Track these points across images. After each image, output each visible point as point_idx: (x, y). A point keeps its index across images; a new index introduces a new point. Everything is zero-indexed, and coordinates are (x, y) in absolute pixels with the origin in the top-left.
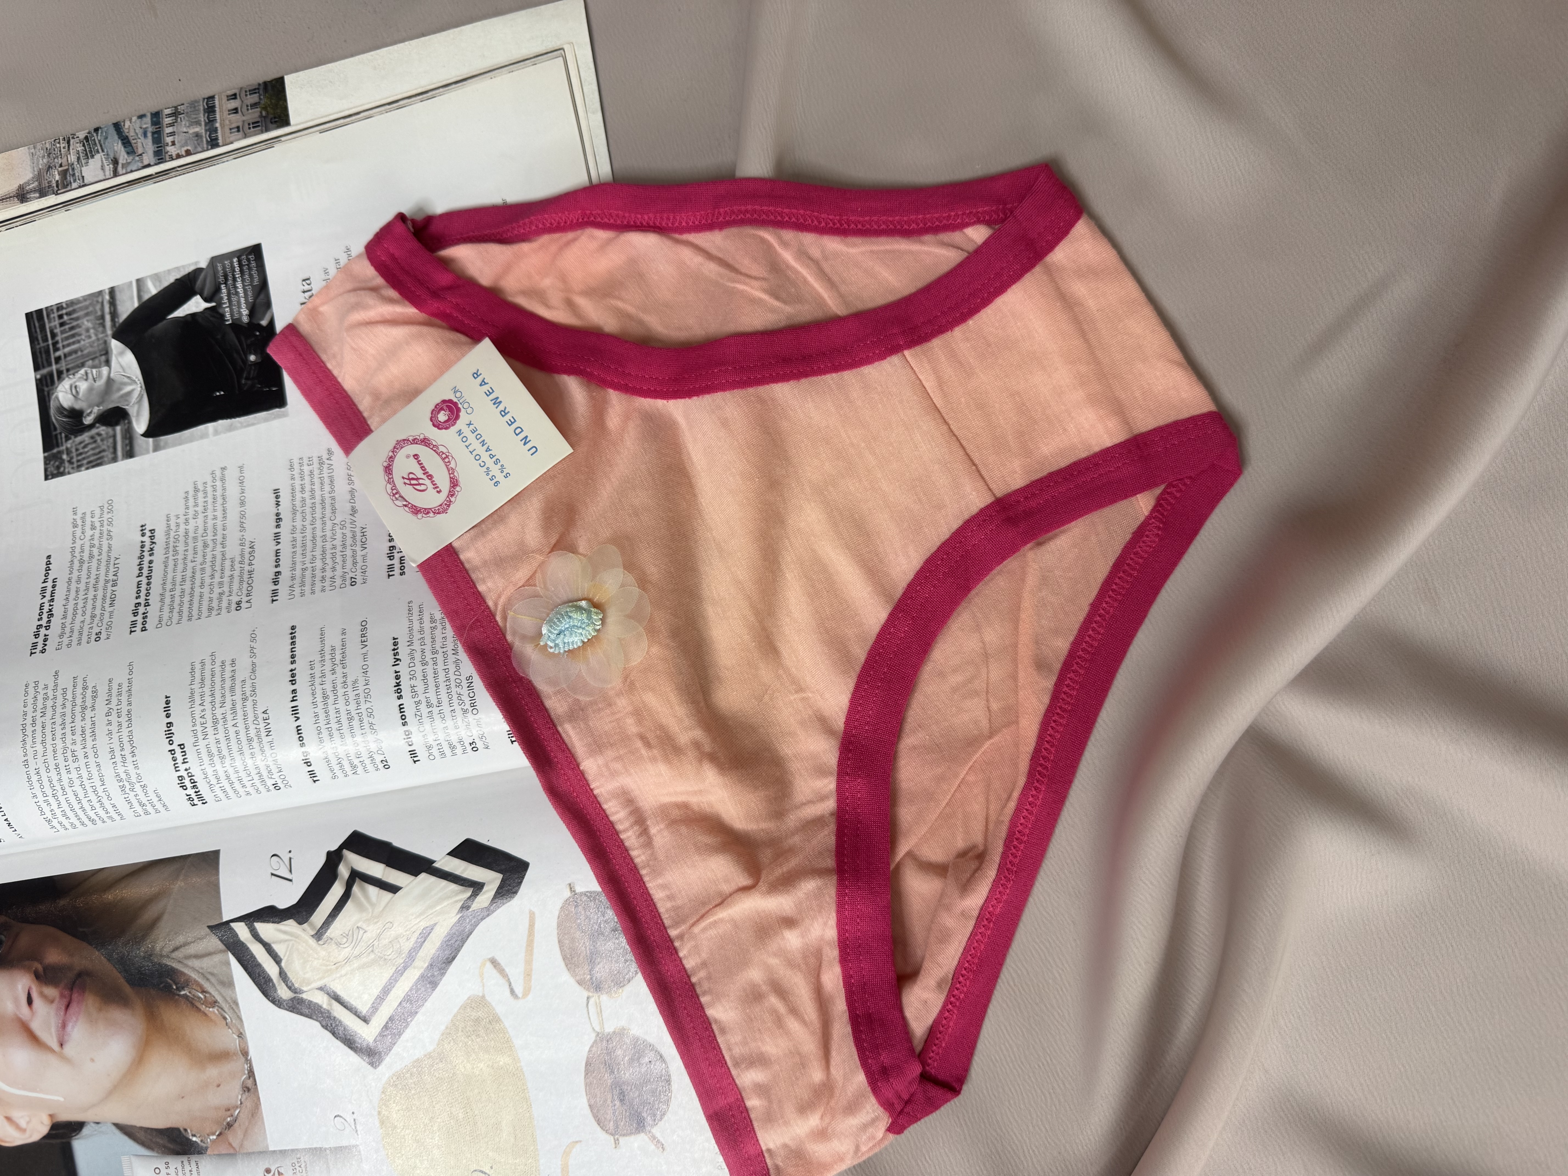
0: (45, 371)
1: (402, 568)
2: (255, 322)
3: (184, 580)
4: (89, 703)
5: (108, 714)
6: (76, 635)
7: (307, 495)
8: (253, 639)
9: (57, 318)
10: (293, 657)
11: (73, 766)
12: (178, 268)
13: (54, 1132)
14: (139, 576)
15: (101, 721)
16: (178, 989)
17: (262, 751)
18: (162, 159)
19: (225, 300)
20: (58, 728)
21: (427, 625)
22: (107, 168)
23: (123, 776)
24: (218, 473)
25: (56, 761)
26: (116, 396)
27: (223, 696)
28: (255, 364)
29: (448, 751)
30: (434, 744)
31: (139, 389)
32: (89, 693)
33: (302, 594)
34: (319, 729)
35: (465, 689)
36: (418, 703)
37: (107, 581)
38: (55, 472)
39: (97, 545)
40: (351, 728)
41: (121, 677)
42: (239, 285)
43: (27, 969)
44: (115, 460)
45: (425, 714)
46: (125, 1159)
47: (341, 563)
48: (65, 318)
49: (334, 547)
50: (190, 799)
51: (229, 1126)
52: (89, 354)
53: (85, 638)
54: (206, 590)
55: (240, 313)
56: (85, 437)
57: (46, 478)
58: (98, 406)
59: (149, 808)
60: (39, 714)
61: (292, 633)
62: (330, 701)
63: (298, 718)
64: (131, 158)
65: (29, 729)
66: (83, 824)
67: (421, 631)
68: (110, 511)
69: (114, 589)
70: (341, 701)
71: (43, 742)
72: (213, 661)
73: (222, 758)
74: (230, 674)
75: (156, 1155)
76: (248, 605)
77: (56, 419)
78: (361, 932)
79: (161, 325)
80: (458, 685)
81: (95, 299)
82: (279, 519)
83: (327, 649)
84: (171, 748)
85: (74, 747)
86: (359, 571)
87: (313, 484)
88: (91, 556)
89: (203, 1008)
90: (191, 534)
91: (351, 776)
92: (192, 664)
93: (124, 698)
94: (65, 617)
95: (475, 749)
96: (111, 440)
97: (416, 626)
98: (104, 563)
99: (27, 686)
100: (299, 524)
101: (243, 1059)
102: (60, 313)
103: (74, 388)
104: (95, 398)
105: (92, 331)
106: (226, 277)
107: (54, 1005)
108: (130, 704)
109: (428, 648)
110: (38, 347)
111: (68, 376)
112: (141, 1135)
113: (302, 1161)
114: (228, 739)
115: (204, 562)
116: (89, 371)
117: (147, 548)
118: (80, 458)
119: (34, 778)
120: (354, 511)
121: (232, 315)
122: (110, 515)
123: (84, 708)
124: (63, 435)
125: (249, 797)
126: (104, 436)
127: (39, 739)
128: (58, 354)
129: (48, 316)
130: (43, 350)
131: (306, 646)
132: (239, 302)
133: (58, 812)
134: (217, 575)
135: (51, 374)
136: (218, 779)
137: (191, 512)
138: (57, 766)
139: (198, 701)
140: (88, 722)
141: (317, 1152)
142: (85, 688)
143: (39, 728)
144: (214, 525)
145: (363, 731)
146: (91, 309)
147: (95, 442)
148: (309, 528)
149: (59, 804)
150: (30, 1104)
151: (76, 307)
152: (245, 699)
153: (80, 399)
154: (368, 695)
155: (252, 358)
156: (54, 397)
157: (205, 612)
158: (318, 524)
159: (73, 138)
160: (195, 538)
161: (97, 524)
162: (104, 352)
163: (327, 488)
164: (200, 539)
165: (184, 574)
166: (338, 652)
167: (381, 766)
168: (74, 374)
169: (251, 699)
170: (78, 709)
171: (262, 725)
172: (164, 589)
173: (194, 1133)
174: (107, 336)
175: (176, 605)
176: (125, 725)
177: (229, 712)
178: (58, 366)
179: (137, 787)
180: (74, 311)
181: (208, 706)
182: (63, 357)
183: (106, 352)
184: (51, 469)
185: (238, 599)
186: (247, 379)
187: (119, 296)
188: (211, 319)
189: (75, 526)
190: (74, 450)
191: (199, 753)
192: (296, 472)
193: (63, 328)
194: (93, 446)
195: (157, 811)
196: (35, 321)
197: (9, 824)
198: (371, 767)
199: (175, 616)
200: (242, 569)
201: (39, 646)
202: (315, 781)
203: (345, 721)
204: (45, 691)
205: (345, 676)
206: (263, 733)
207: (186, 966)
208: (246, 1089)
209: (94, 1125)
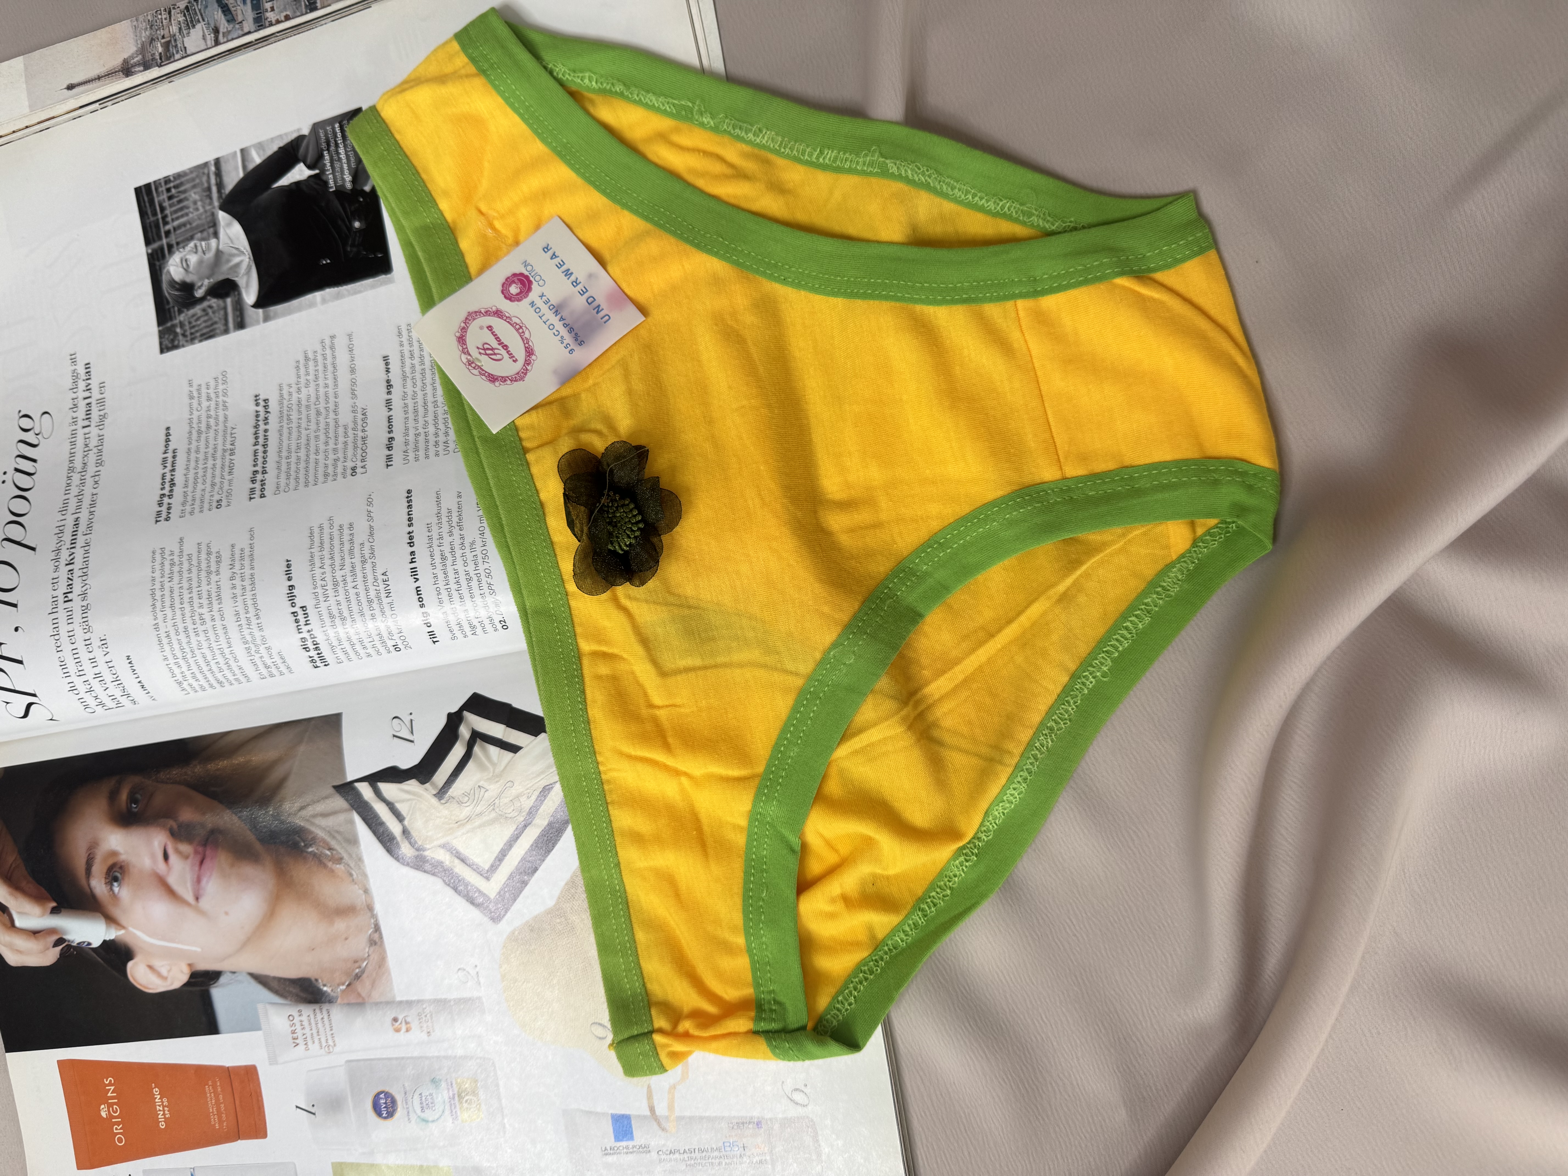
0: (155, 245)
2: (358, 188)
3: (299, 448)
4: (213, 568)
5: (232, 578)
6: (198, 502)
7: (416, 361)
8: (370, 503)
9: (165, 192)
10: (410, 520)
11: (201, 629)
13: (193, 980)
14: (255, 445)
15: (225, 585)
16: (305, 845)
17: (383, 613)
18: (262, 25)
19: (328, 167)
20: (185, 592)
22: (208, 37)
23: (249, 638)
24: (328, 342)
25: (185, 625)
26: (225, 268)
27: (343, 559)
28: (359, 230)
31: (248, 260)
32: (213, 558)
33: (417, 459)
34: (438, 589)
37: (224, 451)
38: (170, 345)
39: (214, 416)
40: (470, 588)
41: (243, 542)
42: (341, 151)
43: (163, 826)
44: (226, 331)
46: (260, 1007)
48: (173, 191)
50: (313, 661)
51: (358, 977)
52: (197, 227)
53: (206, 506)
54: (321, 457)
55: (343, 179)
56: (197, 310)
57: (162, 351)
58: (208, 278)
59: (274, 670)
60: (166, 579)
61: (408, 497)
62: (449, 562)
63: (417, 580)
64: (231, 26)
65: (158, 594)
66: (211, 686)
68: (225, 382)
69: (232, 457)
70: (459, 562)
71: (172, 606)
72: (331, 525)
73: (343, 619)
74: (349, 538)
76: (363, 470)
77: (169, 293)
78: (483, 791)
79: (266, 195)
81: (201, 171)
82: (389, 385)
83: (444, 512)
84: (294, 610)
85: (200, 611)
87: (421, 350)
88: (208, 427)
90: (304, 403)
91: (471, 637)
92: (311, 529)
93: (247, 562)
94: (186, 486)
96: (222, 312)
98: (221, 433)
99: (154, 553)
100: (409, 390)
101: (369, 914)
102: (168, 186)
103: (185, 261)
104: (205, 271)
105: (199, 203)
107: (189, 861)
108: (252, 568)
110: (148, 221)
111: (178, 249)
112: (275, 985)
113: (428, 1011)
114: (348, 600)
115: (318, 430)
116: (198, 244)
117: (261, 418)
118: (193, 331)
119: (165, 641)
122: (224, 386)
123: (209, 573)
124: (176, 309)
125: (370, 658)
126: (216, 308)
127: (168, 603)
128: (167, 227)
129: (156, 189)
130: (153, 224)
131: (423, 509)
132: (342, 168)
133: (188, 673)
134: (331, 442)
135: (161, 248)
136: (339, 641)
137: (303, 380)
138: (186, 628)
139: (318, 564)
140: (213, 586)
141: (442, 1002)
142: (209, 553)
143: (167, 593)
144: (326, 394)
145: (482, 592)
146: (197, 181)
147: (207, 314)
148: (420, 394)
149: (189, 666)
150: (170, 954)
151: (183, 179)
152: (364, 562)
153: (191, 273)
154: (485, 556)
155: (357, 224)
156: (165, 271)
157: (321, 478)
158: (429, 390)
159: (174, 8)
160: (308, 407)
161: (213, 396)
162: (211, 224)
164: (313, 407)
165: (299, 441)
166: (455, 514)
167: (499, 626)
169: (369, 561)
170: (203, 574)
171: (382, 587)
172: (280, 457)
173: (324, 983)
174: (214, 208)
175: (292, 473)
176: (248, 588)
177: (349, 574)
178: (168, 240)
179: (262, 649)
180: (181, 184)
181: (328, 569)
182: (172, 231)
183: (214, 224)
184: (166, 342)
185: (353, 465)
186: (352, 246)
187: (224, 167)
188: (315, 186)
189: (191, 398)
190: (187, 323)
191: (320, 615)
192: (406, 339)
193: (171, 202)
194: (206, 318)
195: (282, 674)
196: (144, 194)
197: (143, 687)
198: (489, 627)
199: (292, 482)
200: (355, 435)
201: (162, 515)
202: (434, 642)
203: (463, 582)
204: (172, 557)
205: (462, 537)
206: (383, 595)
207: (313, 824)
208: (372, 943)
209: (230, 975)
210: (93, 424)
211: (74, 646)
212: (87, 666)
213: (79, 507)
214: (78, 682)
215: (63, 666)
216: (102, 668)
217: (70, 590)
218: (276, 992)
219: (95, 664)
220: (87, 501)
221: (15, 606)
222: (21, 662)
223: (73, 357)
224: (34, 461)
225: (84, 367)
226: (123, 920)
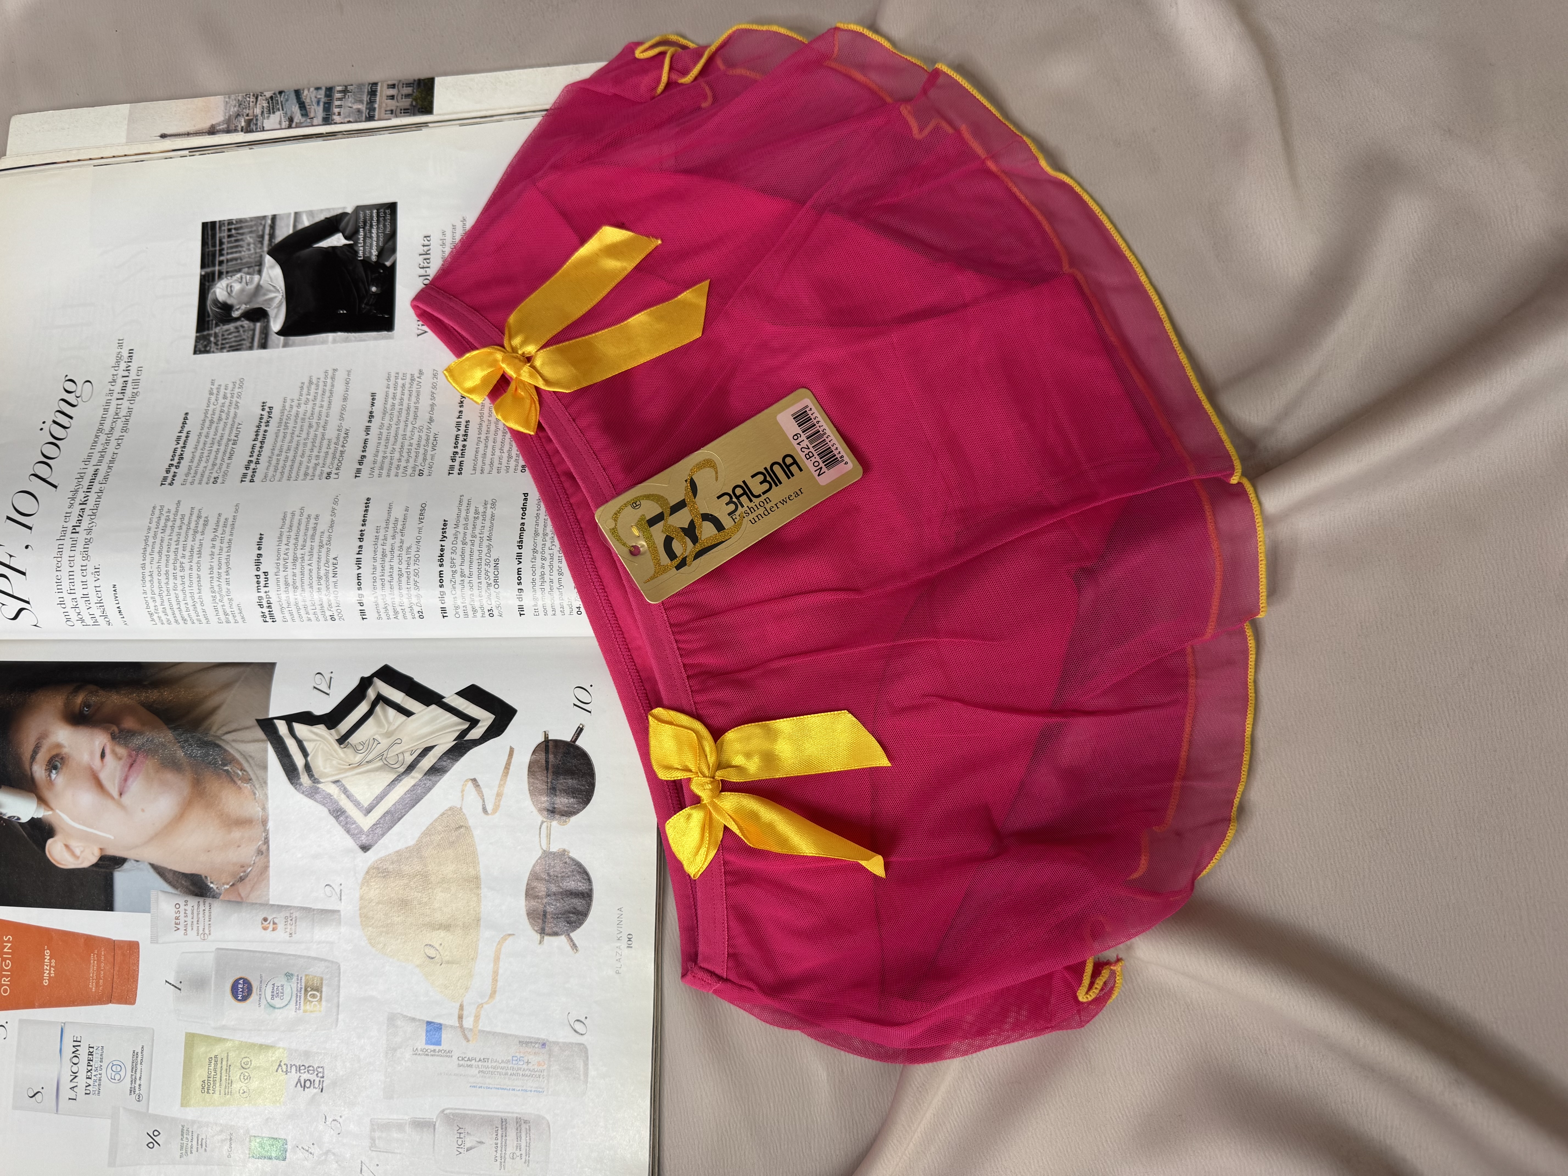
0: (209, 270)
1: (460, 469)
2: (381, 261)
3: (289, 449)
4: (200, 529)
5: (213, 540)
6: (199, 476)
7: (397, 402)
8: (336, 502)
9: (226, 231)
10: (364, 521)
11: (179, 574)
12: (328, 210)
13: (102, 863)
14: (255, 440)
15: (207, 544)
16: (221, 765)
17: (328, 588)
18: (329, 123)
19: (361, 241)
20: (173, 543)
21: (472, 515)
22: (284, 122)
23: (216, 588)
24: (330, 373)
25: (167, 569)
26: (261, 299)
27: (305, 541)
28: (374, 294)
29: (470, 613)
30: (461, 605)
31: (281, 297)
32: (201, 522)
33: (380, 475)
34: (374, 578)
35: (492, 567)
36: (454, 572)
37: (229, 440)
38: (203, 349)
39: (226, 411)
40: (400, 581)
41: (228, 513)
42: (374, 231)
44: (251, 348)
45: (458, 582)
46: (153, 893)
47: (414, 457)
48: (233, 232)
49: (411, 445)
50: (264, 616)
51: (241, 879)
52: (247, 263)
53: (205, 480)
54: (305, 460)
55: (370, 253)
56: (231, 326)
57: (195, 353)
58: (246, 304)
59: (231, 618)
60: (160, 531)
61: (366, 503)
62: (387, 559)
63: (360, 568)
64: (304, 119)
65: (151, 540)
66: (176, 621)
67: (466, 519)
68: (241, 387)
69: (234, 446)
70: (396, 560)
71: (160, 552)
73: (295, 588)
74: (313, 526)
75: (179, 893)
76: (337, 476)
77: (211, 309)
78: (376, 742)
79: (307, 251)
80: (487, 564)
81: (259, 221)
82: (371, 416)
83: (392, 520)
84: (258, 573)
85: (182, 560)
86: (427, 466)
87: (403, 394)
88: (220, 419)
89: (239, 782)
90: (301, 416)
91: (393, 620)
92: (285, 513)
93: (228, 530)
94: (192, 461)
95: (491, 615)
96: (251, 333)
97: (463, 514)
98: (229, 426)
99: (154, 508)
100: (386, 422)
101: (262, 828)
102: (230, 227)
103: (230, 287)
104: (244, 298)
105: (252, 246)
106: (365, 223)
107: (122, 762)
108: (231, 535)
109: (469, 532)
110: (207, 250)
111: (226, 277)
112: (170, 876)
113: (294, 916)
114: (302, 574)
115: (307, 439)
116: (244, 277)
117: (264, 421)
118: (224, 342)
119: (148, 578)
120: (431, 420)
121: (364, 253)
122: (240, 390)
123: (196, 532)
124: (214, 322)
125: (309, 622)
126: (247, 328)
127: (157, 549)
128: (222, 258)
129: (220, 227)
130: (210, 253)
131: (376, 515)
132: (371, 244)
133: (160, 607)
135: (213, 273)
136: (289, 604)
137: (304, 398)
138: (167, 573)
139: (284, 541)
140: (197, 542)
141: (307, 910)
142: (199, 517)
143: (158, 541)
144: (320, 412)
145: (409, 586)
146: (254, 228)
147: (238, 332)
148: (394, 427)
149: (163, 602)
150: (87, 837)
151: (243, 225)
152: (321, 546)
153: (233, 297)
154: (417, 559)
155: (374, 289)
156: (212, 291)
157: (301, 476)
158: (402, 425)
159: (261, 95)
160: (303, 419)
161: (229, 395)
163: (413, 399)
164: (307, 420)
165: (290, 444)
166: (400, 523)
167: (417, 615)
168: (231, 276)
169: (326, 546)
170: (191, 532)
171: (331, 568)
172: (272, 453)
173: (212, 881)
174: (263, 251)
175: (280, 467)
176: (225, 550)
177: (307, 554)
178: (220, 268)
179: (226, 599)
180: (241, 228)
181: (291, 546)
182: (225, 262)
183: (260, 264)
184: (200, 346)
185: (329, 470)
186: (367, 304)
187: (279, 223)
188: (348, 253)
189: (211, 394)
191: (278, 581)
192: (392, 383)
193: (230, 239)
194: (236, 334)
195: (236, 622)
196: (209, 230)
197: (120, 612)
198: (409, 615)
199: (278, 475)
200: (336, 449)
201: (168, 479)
202: (363, 619)
203: (395, 576)
204: (168, 514)
205: (402, 542)
206: (331, 575)
207: (232, 747)
208: (260, 852)
209: (133, 862)
210: (126, 398)
211: (71, 569)
212: (78, 586)
213: (100, 461)
214: (68, 599)
215: (59, 582)
216: (91, 591)
217: (78, 524)
218: (170, 883)
219: (85, 587)
220: (108, 457)
221: (30, 528)
222: (24, 574)
223: (120, 342)
224: (71, 418)
225: (128, 352)
226: (53, 804)
